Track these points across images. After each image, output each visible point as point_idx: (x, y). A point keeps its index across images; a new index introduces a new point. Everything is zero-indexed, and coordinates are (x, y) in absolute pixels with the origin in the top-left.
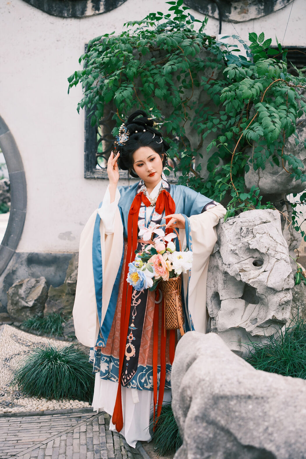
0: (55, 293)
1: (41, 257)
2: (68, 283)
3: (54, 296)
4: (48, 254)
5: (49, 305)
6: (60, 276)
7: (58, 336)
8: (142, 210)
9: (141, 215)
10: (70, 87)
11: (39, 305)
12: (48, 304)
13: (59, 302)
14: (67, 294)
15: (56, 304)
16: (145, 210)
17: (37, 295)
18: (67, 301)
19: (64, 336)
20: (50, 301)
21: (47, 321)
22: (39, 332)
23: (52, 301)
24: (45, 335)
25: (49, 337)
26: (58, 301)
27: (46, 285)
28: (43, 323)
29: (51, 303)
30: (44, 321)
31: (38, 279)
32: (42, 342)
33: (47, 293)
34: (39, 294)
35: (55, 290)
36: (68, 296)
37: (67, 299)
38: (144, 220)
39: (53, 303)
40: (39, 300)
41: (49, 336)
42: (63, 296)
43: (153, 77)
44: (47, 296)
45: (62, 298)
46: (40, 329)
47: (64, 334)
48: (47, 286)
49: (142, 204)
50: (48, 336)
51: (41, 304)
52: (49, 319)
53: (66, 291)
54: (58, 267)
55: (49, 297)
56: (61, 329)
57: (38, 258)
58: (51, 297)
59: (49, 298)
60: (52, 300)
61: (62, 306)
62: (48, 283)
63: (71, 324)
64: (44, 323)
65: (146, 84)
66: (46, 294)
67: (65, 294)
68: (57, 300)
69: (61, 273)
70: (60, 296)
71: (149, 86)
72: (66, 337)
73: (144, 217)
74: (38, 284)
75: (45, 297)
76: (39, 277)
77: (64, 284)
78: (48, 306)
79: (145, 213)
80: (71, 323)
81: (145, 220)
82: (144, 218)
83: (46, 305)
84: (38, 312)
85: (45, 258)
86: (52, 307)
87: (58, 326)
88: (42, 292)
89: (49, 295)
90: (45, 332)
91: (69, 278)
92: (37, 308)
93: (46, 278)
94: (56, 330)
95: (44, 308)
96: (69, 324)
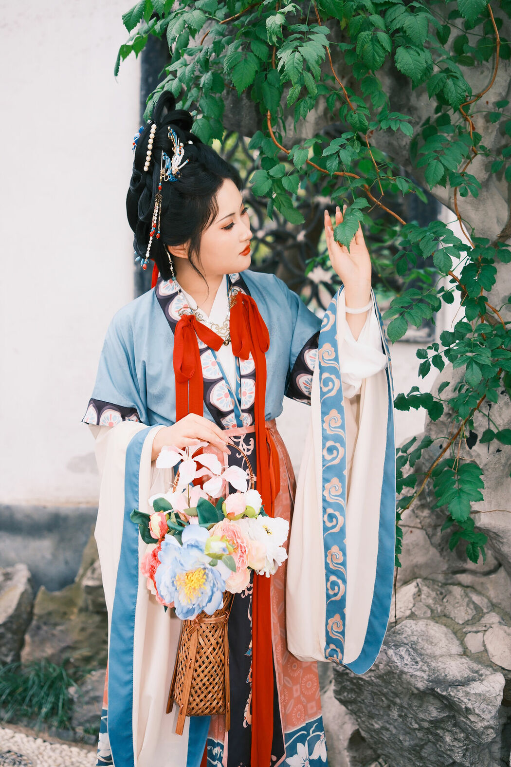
0: (51, 607)
1: (19, 516)
2: (87, 587)
3: (49, 614)
4: (36, 509)
5: (36, 639)
6: (67, 563)
7: (57, 728)
8: (206, 359)
9: (209, 371)
10: (121, 58)
11: (9, 635)
12: (32, 636)
13: (62, 631)
14: (81, 610)
15: (53, 635)
16: (215, 357)
17: (5, 611)
18: (83, 629)
19: (73, 729)
20: (38, 628)
21: (30, 683)
22: (7, 712)
23: (45, 628)
24: (22, 722)
25: (32, 729)
26: (59, 628)
27: (29, 587)
28: (17, 688)
29: (42, 632)
30: (20, 681)
31: (9, 570)
32: (14, 749)
33: (32, 606)
34: (11, 611)
35: (53, 599)
36: (83, 617)
37: (80, 626)
38: (223, 382)
39: (46, 632)
40: (9, 625)
41: (34, 725)
42: (72, 613)
43: (383, 14)
44: (31, 614)
45: (70, 620)
46: (10, 705)
47: (75, 722)
48: (33, 587)
49: (202, 346)
50: (31, 725)
51: (14, 633)
52: (36, 679)
53: (80, 602)
54: (62, 540)
55: (35, 618)
56: (66, 708)
57: (12, 516)
58: (41, 617)
59: (38, 620)
60: (45, 624)
61: (70, 640)
62: (34, 581)
63: (92, 694)
64: (21, 689)
65: (365, 35)
66: (29, 609)
67: (76, 610)
68: (56, 625)
69: (69, 555)
70: (65, 614)
71: (375, 40)
72: (80, 730)
73: (221, 376)
74: (9, 583)
75: (25, 616)
76: (11, 564)
77: (73, 586)
78: (33, 642)
79: (219, 364)
80: (93, 689)
81: (227, 382)
82: (222, 379)
83: (27, 638)
84: (6, 653)
85: (28, 516)
86: (43, 642)
87: (57, 699)
88: (19, 604)
89: (37, 611)
90: (25, 715)
91: (89, 573)
92: (4, 645)
93: (30, 569)
94: (53, 711)
95: (22, 644)
96: (87, 692)
